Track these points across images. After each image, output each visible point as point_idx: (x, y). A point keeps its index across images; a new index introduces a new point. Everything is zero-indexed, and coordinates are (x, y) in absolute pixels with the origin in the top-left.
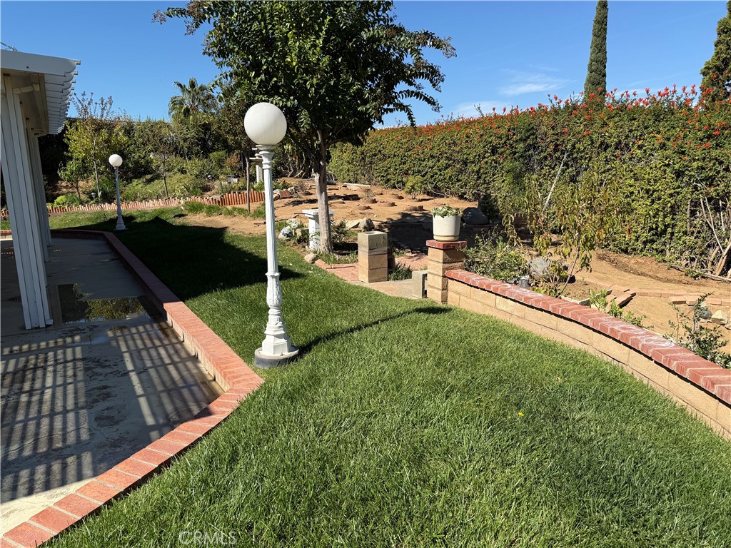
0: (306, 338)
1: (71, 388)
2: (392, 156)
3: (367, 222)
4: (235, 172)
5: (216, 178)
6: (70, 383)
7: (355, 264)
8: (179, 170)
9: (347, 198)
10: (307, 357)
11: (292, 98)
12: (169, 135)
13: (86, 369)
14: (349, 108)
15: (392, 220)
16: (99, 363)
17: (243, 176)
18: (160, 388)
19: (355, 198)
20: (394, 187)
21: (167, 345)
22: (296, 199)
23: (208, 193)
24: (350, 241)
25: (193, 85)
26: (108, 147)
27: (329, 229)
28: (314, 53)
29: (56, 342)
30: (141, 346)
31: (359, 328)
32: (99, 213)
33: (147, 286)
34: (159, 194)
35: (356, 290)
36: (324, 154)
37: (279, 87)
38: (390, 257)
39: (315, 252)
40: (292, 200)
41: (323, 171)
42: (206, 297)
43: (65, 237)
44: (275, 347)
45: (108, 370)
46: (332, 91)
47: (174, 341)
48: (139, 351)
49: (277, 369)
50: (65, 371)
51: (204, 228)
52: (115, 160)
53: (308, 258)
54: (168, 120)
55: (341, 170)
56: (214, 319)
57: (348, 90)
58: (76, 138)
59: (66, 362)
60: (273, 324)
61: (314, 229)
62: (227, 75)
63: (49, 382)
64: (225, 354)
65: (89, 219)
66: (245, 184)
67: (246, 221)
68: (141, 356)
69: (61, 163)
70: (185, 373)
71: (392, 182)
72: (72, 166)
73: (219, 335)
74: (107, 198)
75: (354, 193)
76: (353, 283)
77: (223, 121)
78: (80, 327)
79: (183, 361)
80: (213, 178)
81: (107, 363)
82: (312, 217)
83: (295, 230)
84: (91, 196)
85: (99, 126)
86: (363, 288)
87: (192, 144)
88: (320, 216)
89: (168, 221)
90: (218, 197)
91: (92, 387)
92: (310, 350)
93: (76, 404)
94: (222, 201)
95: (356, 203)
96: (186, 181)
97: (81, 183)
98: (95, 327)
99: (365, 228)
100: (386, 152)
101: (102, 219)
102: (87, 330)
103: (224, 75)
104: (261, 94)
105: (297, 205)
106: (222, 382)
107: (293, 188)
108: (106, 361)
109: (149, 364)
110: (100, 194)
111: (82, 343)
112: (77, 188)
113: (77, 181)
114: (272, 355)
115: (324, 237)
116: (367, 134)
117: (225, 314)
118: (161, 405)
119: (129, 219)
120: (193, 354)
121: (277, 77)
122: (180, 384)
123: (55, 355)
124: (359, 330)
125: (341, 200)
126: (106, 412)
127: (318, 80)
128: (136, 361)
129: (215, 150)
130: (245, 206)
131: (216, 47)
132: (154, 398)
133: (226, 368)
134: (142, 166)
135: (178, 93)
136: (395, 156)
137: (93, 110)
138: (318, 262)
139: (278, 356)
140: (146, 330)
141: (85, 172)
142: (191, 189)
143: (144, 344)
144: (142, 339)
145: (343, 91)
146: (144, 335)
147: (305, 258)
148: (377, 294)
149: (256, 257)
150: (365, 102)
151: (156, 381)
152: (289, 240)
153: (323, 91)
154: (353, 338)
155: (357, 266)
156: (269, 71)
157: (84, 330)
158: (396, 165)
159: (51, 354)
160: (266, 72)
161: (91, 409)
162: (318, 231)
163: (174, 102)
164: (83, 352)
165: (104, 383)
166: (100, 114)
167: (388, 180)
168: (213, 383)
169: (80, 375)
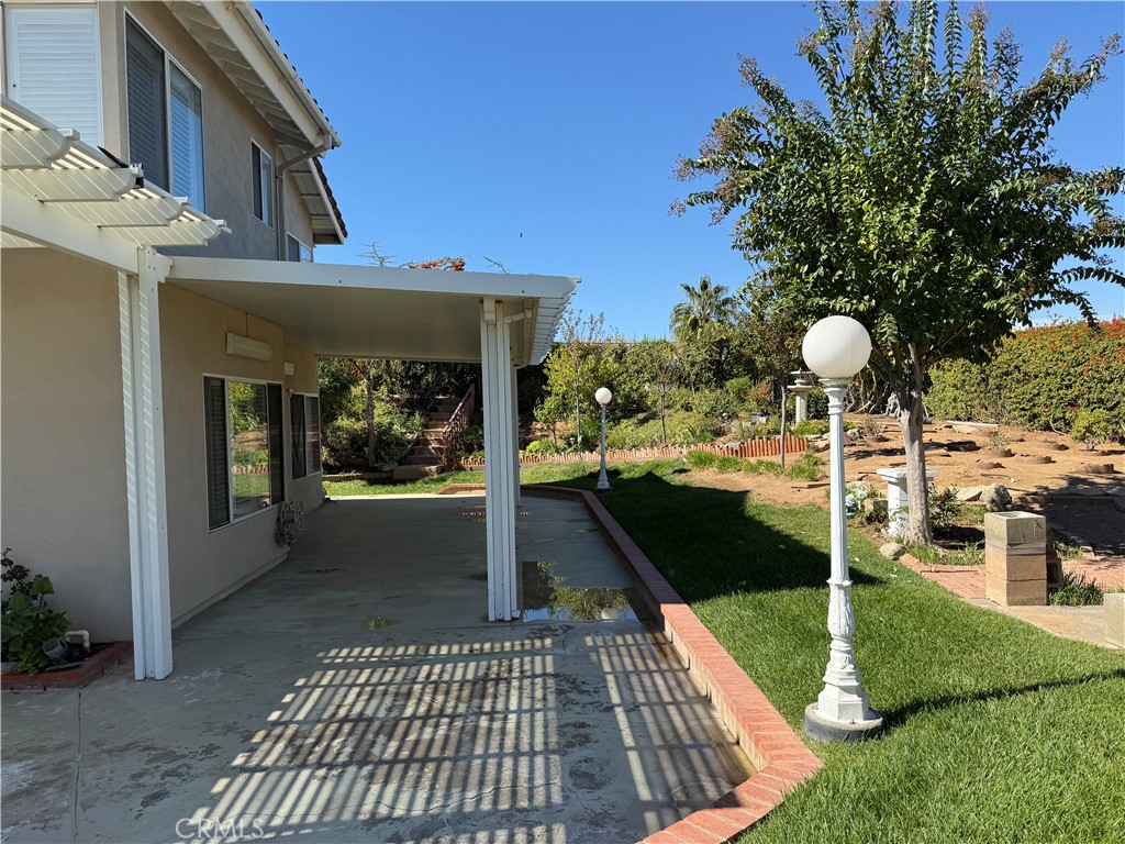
0: (895, 698)
1: (539, 716)
2: (1042, 375)
3: (997, 491)
4: (762, 407)
5: (733, 416)
6: (539, 710)
7: (976, 567)
8: (682, 407)
9: (953, 447)
10: (899, 734)
11: (866, 297)
12: (671, 359)
13: (560, 692)
14: (967, 305)
15: (1046, 489)
16: (576, 686)
17: (775, 413)
18: (657, 741)
19: (970, 446)
20: (1047, 428)
21: (666, 671)
22: (860, 448)
23: (722, 439)
24: (963, 523)
25: (705, 286)
26: (595, 377)
27: (926, 502)
28: (906, 229)
29: (523, 645)
30: (630, 668)
31: (998, 694)
32: (578, 464)
33: (637, 574)
34: (654, 440)
35: (985, 619)
36: (919, 379)
37: (847, 283)
38: (1051, 561)
39: (900, 541)
40: (854, 449)
41: (916, 408)
42: (722, 601)
43: (534, 496)
44: (842, 708)
45: (586, 699)
46: (937, 283)
47: (676, 666)
48: (627, 674)
49: (845, 747)
50: (533, 690)
51: (715, 491)
52: (603, 395)
53: (888, 550)
54: (671, 338)
55: (942, 400)
56: (735, 641)
57: (965, 277)
58: (557, 367)
59: (534, 676)
60: (838, 666)
61: (898, 502)
62: (765, 275)
63: (513, 705)
64: (755, 703)
65: (565, 473)
66: (779, 425)
67: (778, 483)
68: (629, 683)
69: (538, 400)
70: (693, 723)
71: (1043, 419)
72: (550, 403)
73: (745, 670)
74: (589, 444)
75: (967, 438)
76: (974, 603)
77: (751, 336)
78: (551, 626)
79: (689, 701)
80: (730, 417)
81: (585, 688)
82: (894, 480)
83: (862, 500)
84: (569, 442)
85: (585, 352)
86: (997, 615)
87: (702, 369)
88: (908, 480)
89: (664, 478)
90: (735, 445)
91: (566, 721)
92: (903, 722)
93: (546, 744)
94: (742, 451)
95: (972, 456)
96: (691, 421)
97: (559, 425)
98: (570, 627)
99: (993, 501)
100: (1030, 368)
101: (581, 473)
102: (560, 632)
103: (762, 274)
104: (817, 295)
105: (863, 457)
106: (750, 750)
107: (855, 430)
108: (583, 683)
109: (641, 698)
110: (579, 439)
111: (556, 651)
112: (554, 431)
113: (555, 422)
114: (836, 720)
115: (916, 515)
116: (1000, 344)
117: (752, 635)
118: (661, 770)
119: (614, 474)
120: (704, 693)
121: (844, 270)
122: (687, 740)
123: (522, 665)
124: (999, 698)
125: (943, 451)
126: (584, 765)
127: (913, 266)
128: (624, 690)
129: (734, 376)
130: (777, 459)
131: (752, 236)
132: (649, 757)
133: (759, 728)
134: (634, 402)
135: (686, 299)
136: (1049, 374)
137: (580, 331)
138: (905, 559)
139: (845, 723)
140: (636, 643)
141: (565, 410)
142: (698, 432)
143: (634, 664)
144: (631, 657)
145: (955, 280)
146: (634, 650)
147: (882, 549)
148: (1030, 630)
149: (797, 542)
150: (996, 294)
151: (652, 728)
152: (852, 517)
153: (919, 284)
154: (988, 712)
155: (980, 572)
156: (831, 262)
157: (556, 630)
158: (1050, 390)
159: (516, 661)
160: (827, 264)
161: (564, 755)
162: (904, 504)
163: (677, 312)
164: (555, 664)
165: (581, 719)
166: (588, 336)
167: (1035, 416)
168: (736, 747)
169: (551, 697)
